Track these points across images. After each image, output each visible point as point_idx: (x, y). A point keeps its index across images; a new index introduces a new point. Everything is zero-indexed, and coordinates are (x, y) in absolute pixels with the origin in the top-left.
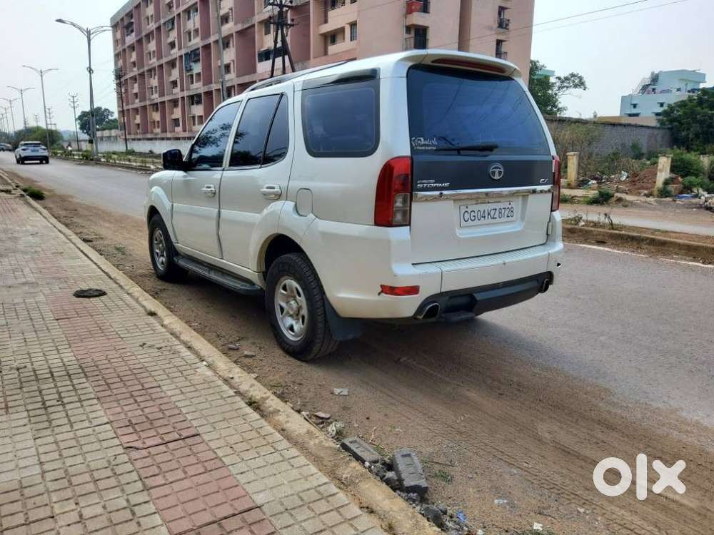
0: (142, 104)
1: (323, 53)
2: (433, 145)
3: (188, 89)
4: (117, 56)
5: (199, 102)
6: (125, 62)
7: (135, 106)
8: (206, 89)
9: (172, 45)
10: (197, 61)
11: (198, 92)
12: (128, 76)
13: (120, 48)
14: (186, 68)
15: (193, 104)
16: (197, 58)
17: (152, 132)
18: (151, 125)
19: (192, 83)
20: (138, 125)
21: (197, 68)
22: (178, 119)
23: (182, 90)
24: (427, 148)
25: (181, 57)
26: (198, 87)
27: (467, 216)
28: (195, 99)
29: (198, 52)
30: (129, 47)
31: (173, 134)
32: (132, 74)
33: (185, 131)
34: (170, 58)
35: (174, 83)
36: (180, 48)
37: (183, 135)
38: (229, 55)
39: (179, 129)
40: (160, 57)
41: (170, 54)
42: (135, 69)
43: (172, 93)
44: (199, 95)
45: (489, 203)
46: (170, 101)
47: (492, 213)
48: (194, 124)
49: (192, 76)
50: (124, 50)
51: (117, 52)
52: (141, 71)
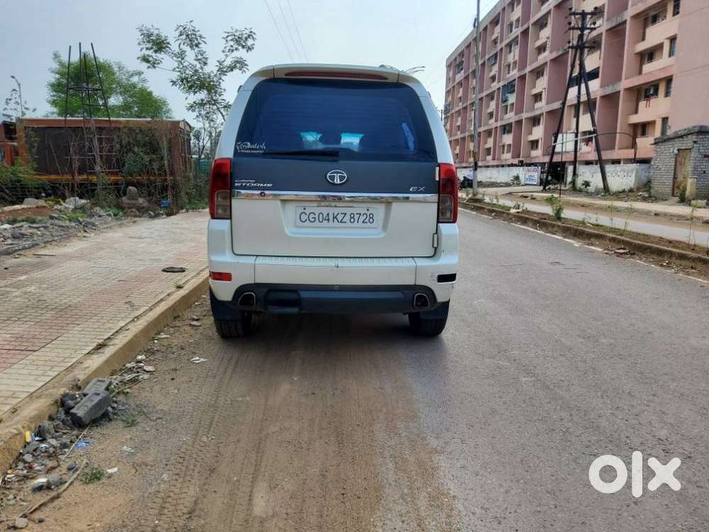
0: (462, 136)
1: (638, 72)
2: (260, 149)
3: (502, 119)
4: (448, 92)
5: (509, 132)
6: (453, 98)
7: (456, 137)
8: (517, 118)
9: (493, 78)
10: (512, 92)
11: (510, 121)
12: (453, 111)
13: (450, 86)
14: (502, 99)
15: (504, 133)
16: (512, 89)
17: (467, 162)
18: (467, 155)
19: (506, 113)
20: (457, 154)
21: (512, 99)
22: (490, 148)
23: (496, 121)
24: (252, 151)
25: (499, 89)
26: (511, 117)
27: (304, 217)
28: (506, 129)
29: (513, 83)
30: (458, 83)
31: (484, 162)
32: (457, 109)
33: (493, 159)
34: (490, 91)
35: (491, 115)
36: (499, 82)
37: (492, 163)
38: (542, 84)
39: (489, 158)
40: (481, 90)
41: (491, 87)
42: (460, 104)
43: (488, 124)
44: (510, 125)
45: (336, 206)
46: (485, 131)
47: (340, 218)
48: (503, 153)
49: (507, 106)
50: (454, 87)
51: (448, 89)
52: (465, 105)
